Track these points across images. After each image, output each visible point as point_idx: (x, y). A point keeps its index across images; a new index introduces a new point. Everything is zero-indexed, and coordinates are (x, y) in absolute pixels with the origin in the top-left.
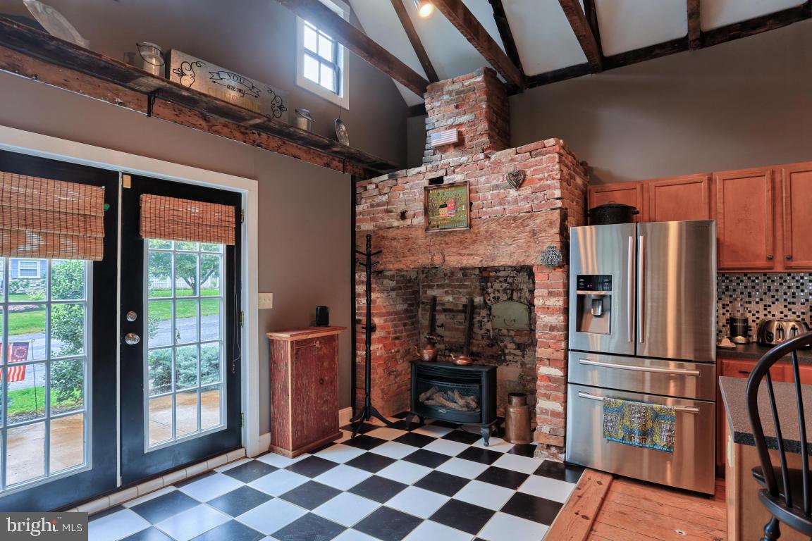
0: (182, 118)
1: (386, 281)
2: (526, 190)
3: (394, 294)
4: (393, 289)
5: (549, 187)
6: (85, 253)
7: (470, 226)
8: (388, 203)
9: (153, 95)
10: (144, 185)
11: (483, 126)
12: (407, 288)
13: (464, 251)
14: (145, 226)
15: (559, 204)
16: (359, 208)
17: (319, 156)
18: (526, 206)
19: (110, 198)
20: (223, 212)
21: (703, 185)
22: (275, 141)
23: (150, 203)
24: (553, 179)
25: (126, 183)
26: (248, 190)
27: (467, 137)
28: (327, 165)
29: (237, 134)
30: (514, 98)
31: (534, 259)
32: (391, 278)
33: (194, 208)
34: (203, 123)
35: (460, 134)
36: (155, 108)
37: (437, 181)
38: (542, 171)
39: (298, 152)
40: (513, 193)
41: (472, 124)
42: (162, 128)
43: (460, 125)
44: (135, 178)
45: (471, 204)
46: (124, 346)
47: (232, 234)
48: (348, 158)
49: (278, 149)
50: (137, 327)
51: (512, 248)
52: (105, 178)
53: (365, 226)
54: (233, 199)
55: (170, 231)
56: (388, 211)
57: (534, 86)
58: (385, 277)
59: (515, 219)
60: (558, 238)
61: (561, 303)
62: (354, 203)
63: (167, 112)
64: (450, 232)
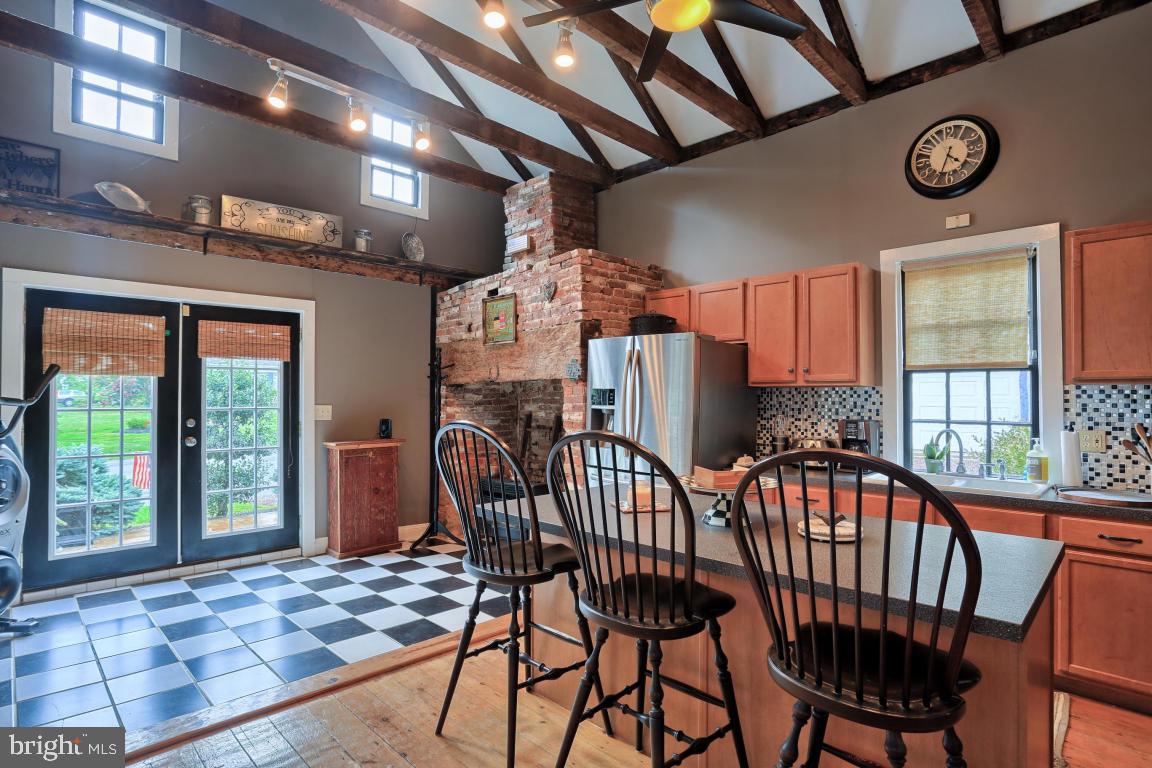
0: (236, 252)
1: (468, 396)
2: (557, 302)
3: (480, 409)
4: (479, 404)
5: (574, 299)
6: (149, 370)
7: (516, 339)
8: (459, 315)
9: (206, 236)
10: (201, 312)
11: (550, 232)
12: (498, 402)
13: (513, 365)
14: (201, 347)
15: (580, 316)
16: (439, 320)
17: (389, 270)
18: (556, 318)
19: (171, 325)
20: (281, 333)
21: (740, 291)
22: (333, 263)
23: (205, 327)
24: (577, 291)
25: (185, 312)
26: (306, 310)
27: (538, 243)
28: (400, 279)
29: (294, 260)
30: (602, 194)
31: (562, 374)
32: (477, 392)
33: (251, 329)
34: (258, 254)
35: (531, 242)
36: (210, 246)
37: (493, 293)
38: (568, 282)
39: (361, 270)
40: (547, 305)
41: (541, 229)
42: (220, 261)
43: (532, 230)
44: (194, 308)
45: (517, 316)
46: (185, 448)
47: (287, 352)
48: (423, 271)
49: (338, 269)
50: (196, 432)
51: (547, 361)
52: (168, 310)
53: (443, 339)
54: (291, 320)
55: (226, 350)
56: (460, 324)
57: (620, 181)
58: (468, 391)
59: (549, 331)
60: (579, 351)
61: (581, 418)
62: (434, 314)
63: (222, 248)
64: (503, 345)
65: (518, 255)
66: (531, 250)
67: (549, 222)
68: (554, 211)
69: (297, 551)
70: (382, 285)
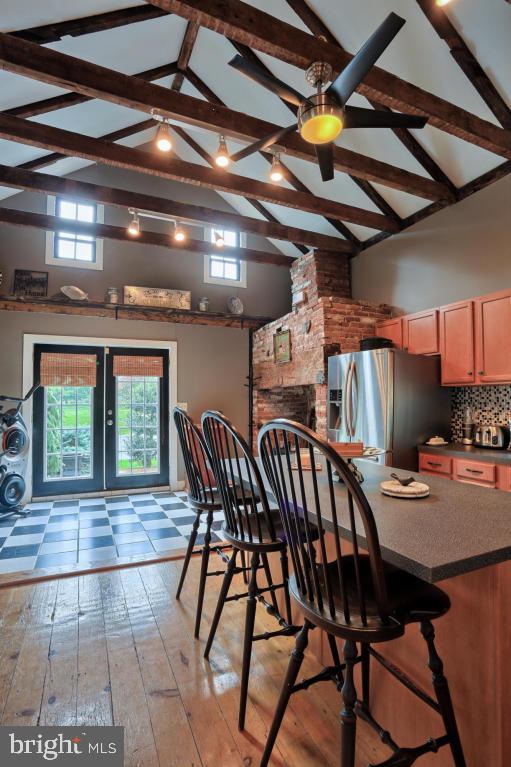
0: (134, 316)
1: (272, 397)
2: (311, 333)
3: (281, 405)
4: (280, 402)
5: (320, 330)
6: (89, 383)
7: (291, 359)
8: (263, 346)
9: (117, 309)
10: (115, 351)
11: (315, 288)
12: (293, 400)
13: (290, 376)
14: (115, 371)
15: (323, 342)
16: (254, 349)
17: (221, 321)
18: (311, 344)
19: (100, 359)
20: (158, 361)
21: (434, 316)
22: (188, 319)
23: (117, 359)
24: (322, 325)
25: (107, 351)
26: (172, 347)
27: (309, 296)
28: (228, 325)
29: (164, 318)
31: (314, 381)
32: (278, 394)
33: (141, 360)
34: (145, 317)
35: (305, 295)
36: (119, 314)
37: (279, 330)
38: (317, 320)
39: (204, 322)
40: (306, 336)
41: (310, 287)
42: (125, 323)
43: (306, 288)
44: (110, 348)
45: (291, 344)
46: (107, 426)
47: (161, 371)
49: (191, 322)
50: (113, 417)
51: (306, 373)
52: (97, 351)
53: (256, 361)
54: (164, 354)
55: (128, 372)
56: (263, 351)
58: (272, 393)
59: (307, 353)
60: (323, 365)
61: (325, 409)
62: (251, 346)
63: (125, 315)
64: (284, 363)
65: (299, 305)
66: (306, 301)
67: (315, 282)
68: (318, 274)
69: (167, 488)
70: (216, 330)
